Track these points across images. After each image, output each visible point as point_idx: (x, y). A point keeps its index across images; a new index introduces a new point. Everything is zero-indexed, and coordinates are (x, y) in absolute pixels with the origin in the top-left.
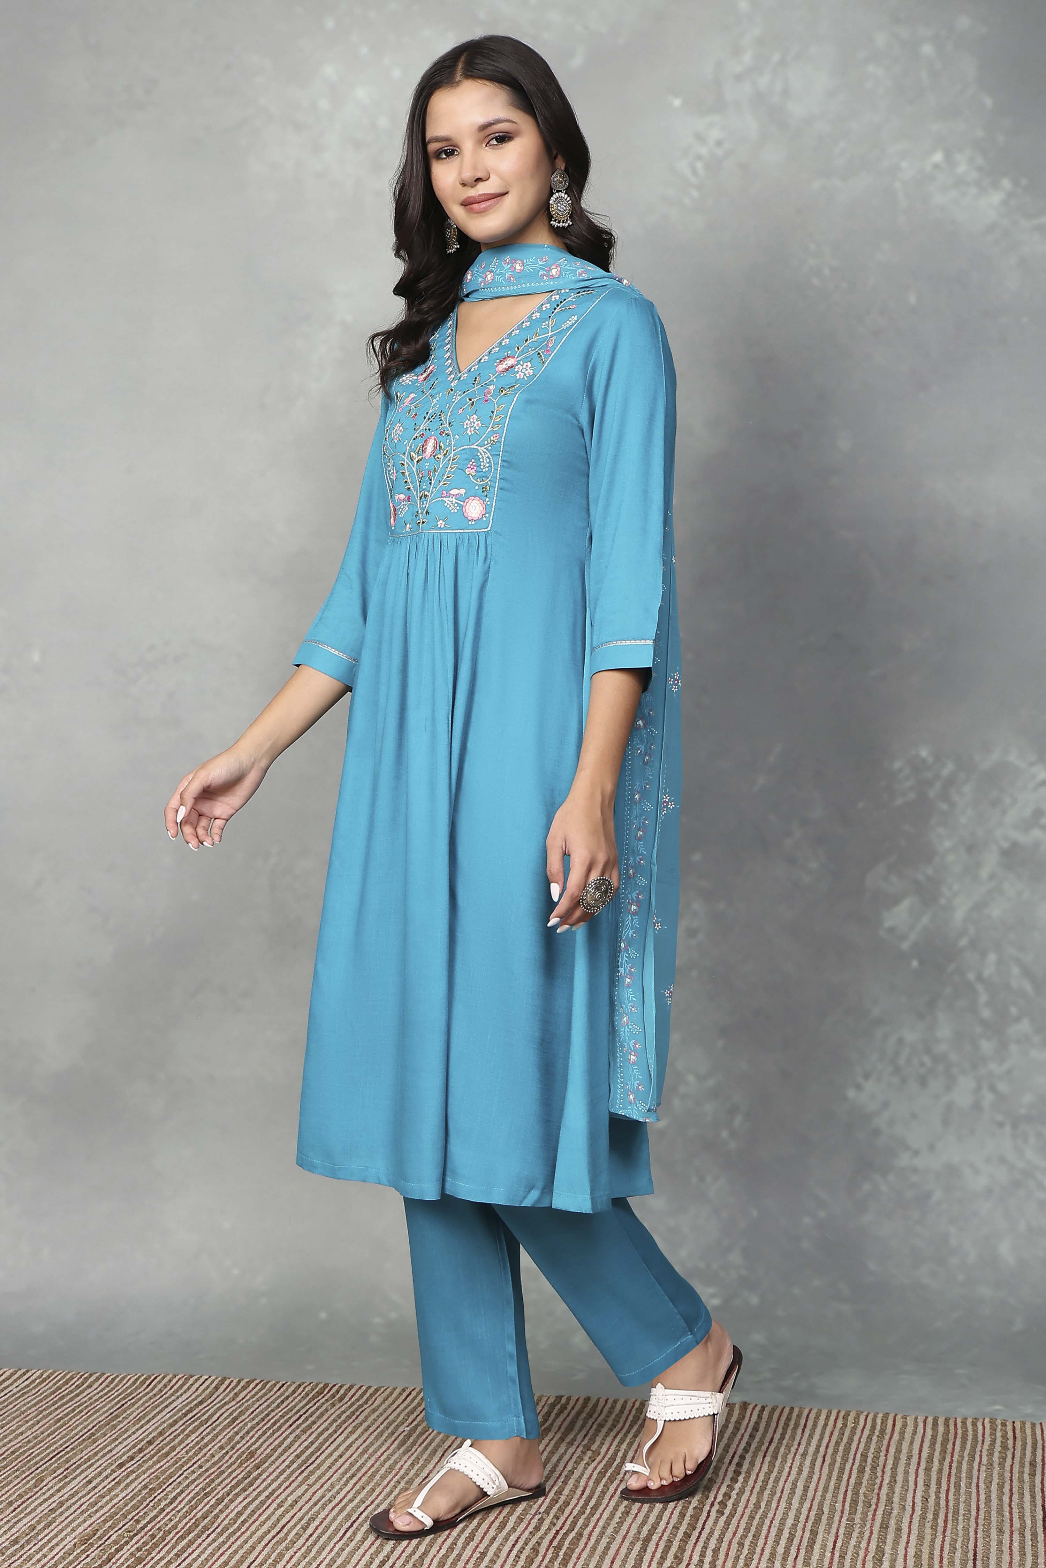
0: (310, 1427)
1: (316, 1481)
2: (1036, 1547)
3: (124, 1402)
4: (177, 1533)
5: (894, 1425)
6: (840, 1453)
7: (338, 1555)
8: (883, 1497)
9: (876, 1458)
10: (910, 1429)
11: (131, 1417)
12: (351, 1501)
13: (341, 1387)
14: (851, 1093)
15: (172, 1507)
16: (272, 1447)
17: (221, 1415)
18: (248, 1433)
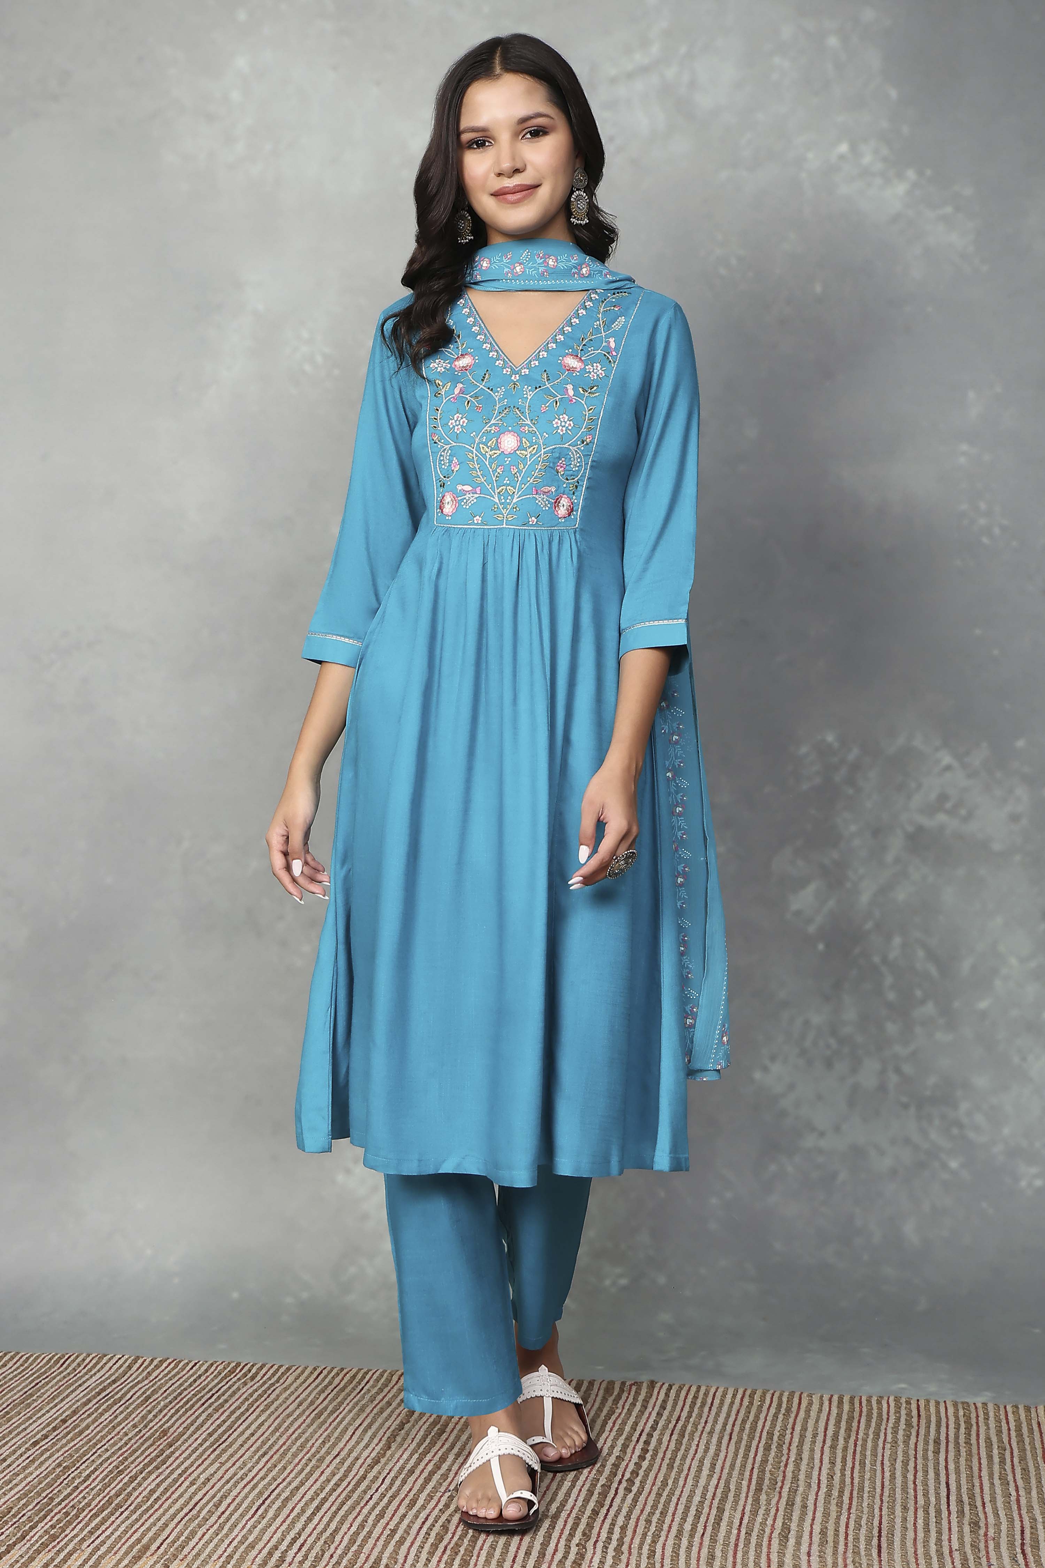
0: (222, 1405)
1: (228, 1459)
2: (940, 1523)
3: (38, 1381)
4: (90, 1511)
5: (800, 1404)
6: (747, 1431)
7: (250, 1532)
8: (789, 1475)
9: (782, 1436)
10: (815, 1407)
11: (45, 1396)
12: (263, 1479)
13: (253, 1366)
14: (758, 1075)
15: (86, 1484)
16: (185, 1425)
17: (134, 1394)
18: (161, 1411)
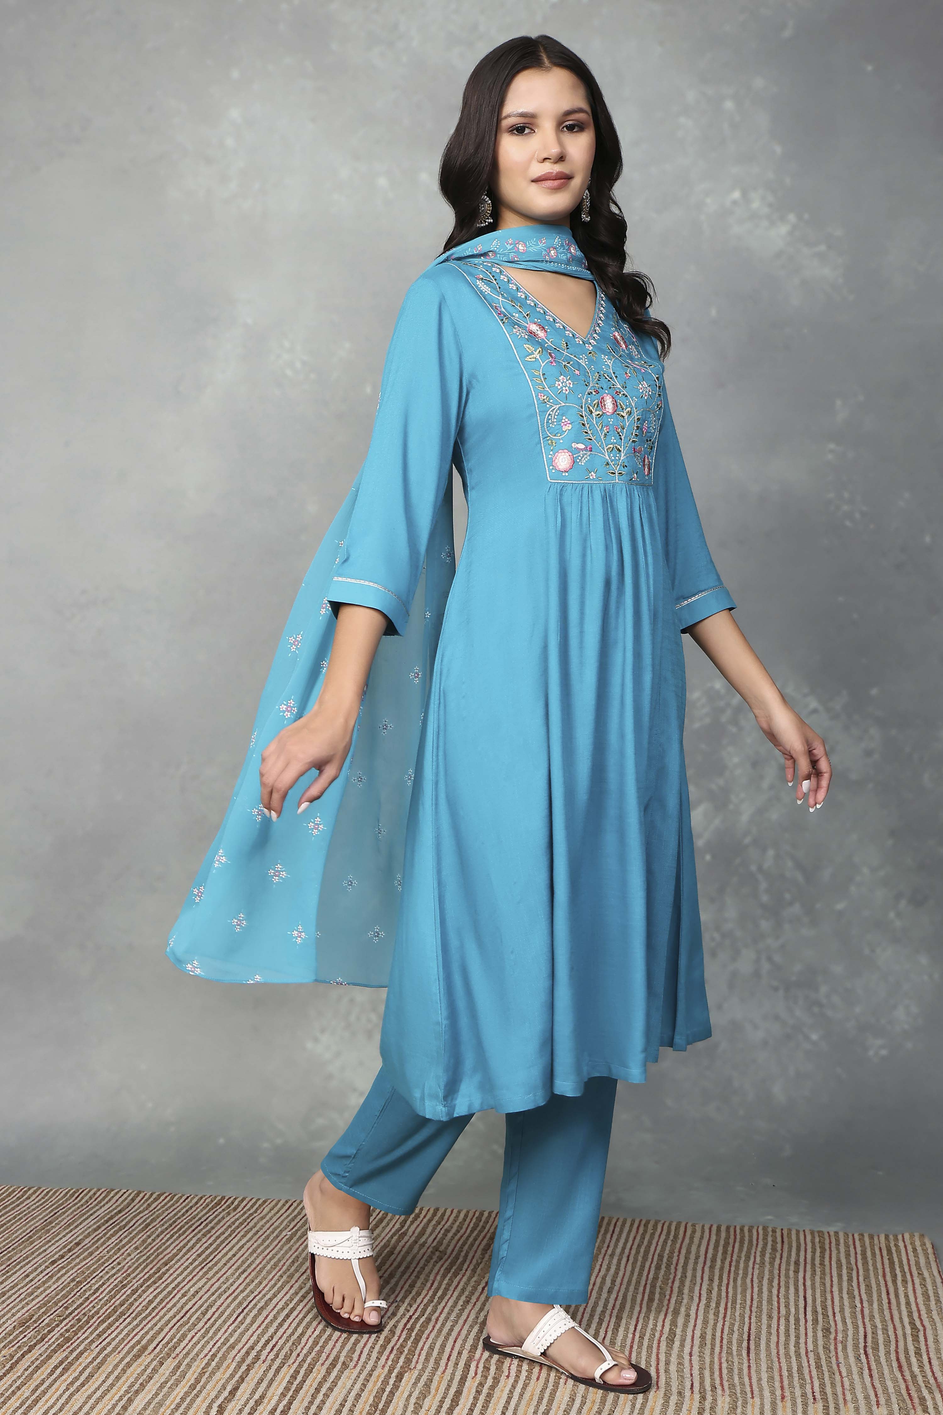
0: (209, 1231)
1: (214, 1275)
2: (799, 1330)
3: (57, 1211)
4: (99, 1318)
7: (231, 1335)
8: (676, 1290)
10: (698, 1234)
11: (62, 1223)
12: (242, 1291)
13: (235, 1199)
15: (95, 1296)
16: (178, 1247)
17: (137, 1222)
18: (158, 1236)
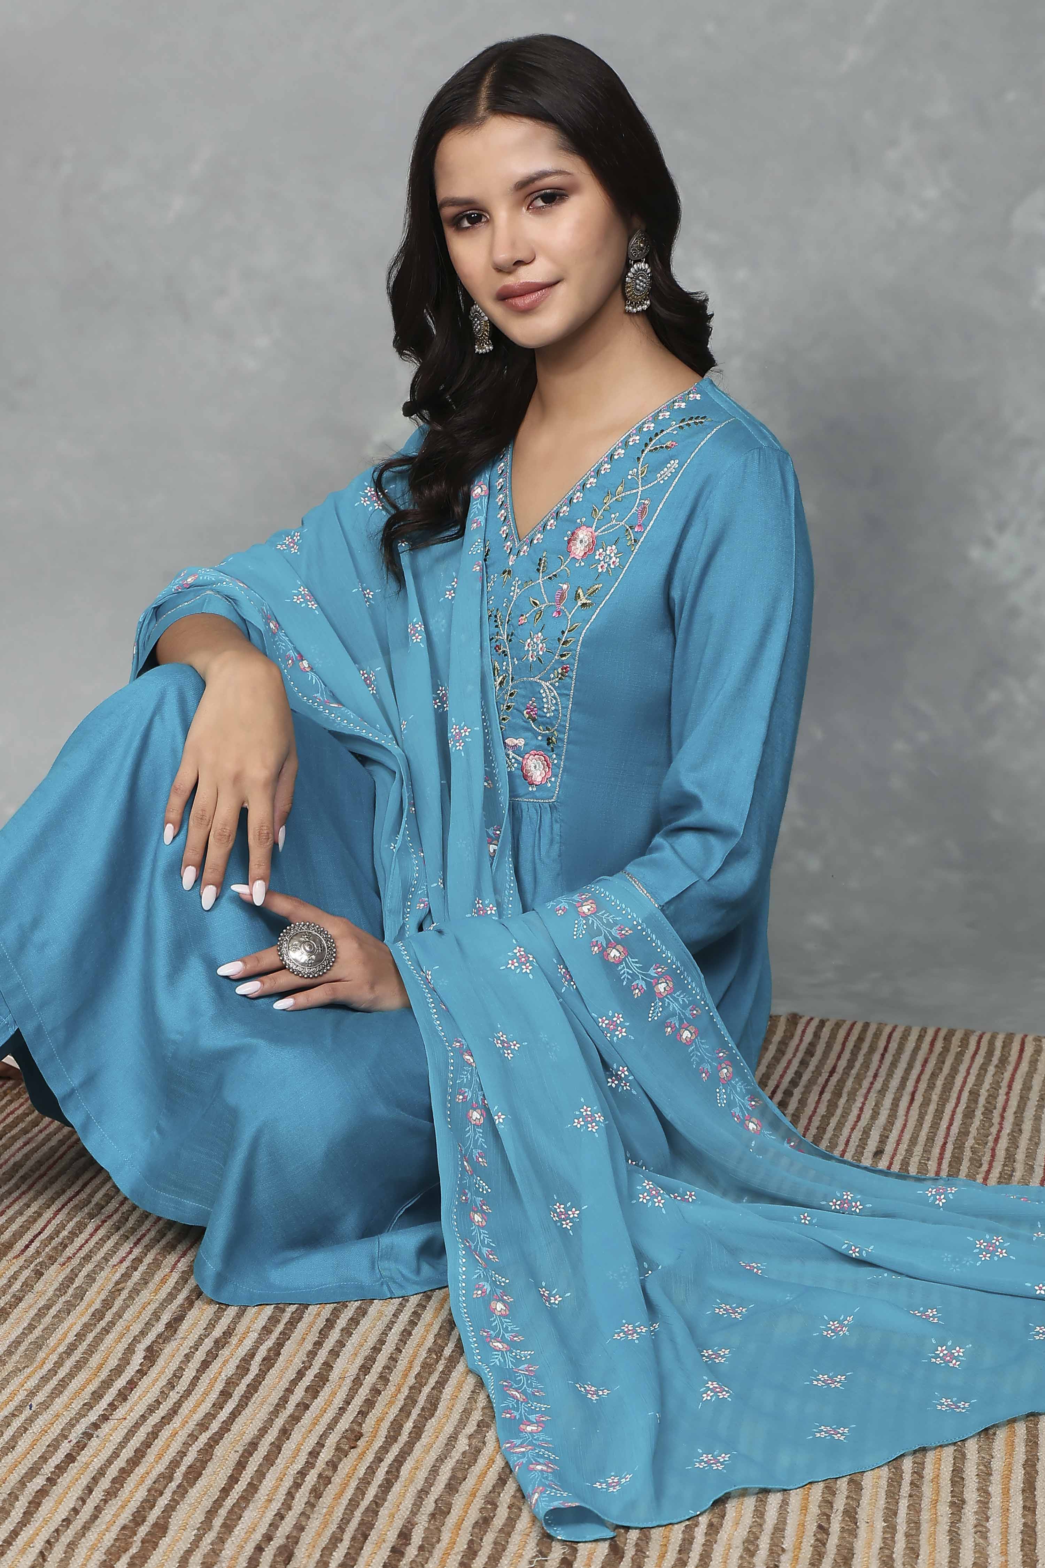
5: (1022, 1050)
6: (938, 1090)
9: (992, 1097)
14: (976, 553)
